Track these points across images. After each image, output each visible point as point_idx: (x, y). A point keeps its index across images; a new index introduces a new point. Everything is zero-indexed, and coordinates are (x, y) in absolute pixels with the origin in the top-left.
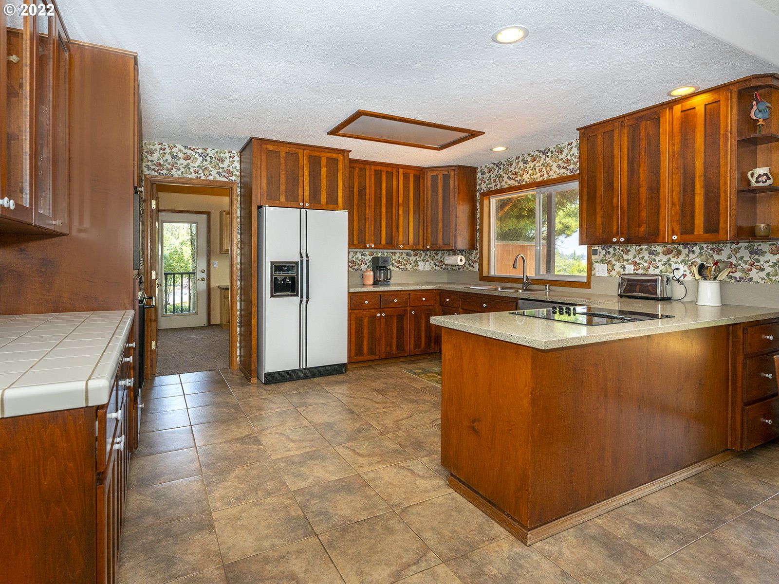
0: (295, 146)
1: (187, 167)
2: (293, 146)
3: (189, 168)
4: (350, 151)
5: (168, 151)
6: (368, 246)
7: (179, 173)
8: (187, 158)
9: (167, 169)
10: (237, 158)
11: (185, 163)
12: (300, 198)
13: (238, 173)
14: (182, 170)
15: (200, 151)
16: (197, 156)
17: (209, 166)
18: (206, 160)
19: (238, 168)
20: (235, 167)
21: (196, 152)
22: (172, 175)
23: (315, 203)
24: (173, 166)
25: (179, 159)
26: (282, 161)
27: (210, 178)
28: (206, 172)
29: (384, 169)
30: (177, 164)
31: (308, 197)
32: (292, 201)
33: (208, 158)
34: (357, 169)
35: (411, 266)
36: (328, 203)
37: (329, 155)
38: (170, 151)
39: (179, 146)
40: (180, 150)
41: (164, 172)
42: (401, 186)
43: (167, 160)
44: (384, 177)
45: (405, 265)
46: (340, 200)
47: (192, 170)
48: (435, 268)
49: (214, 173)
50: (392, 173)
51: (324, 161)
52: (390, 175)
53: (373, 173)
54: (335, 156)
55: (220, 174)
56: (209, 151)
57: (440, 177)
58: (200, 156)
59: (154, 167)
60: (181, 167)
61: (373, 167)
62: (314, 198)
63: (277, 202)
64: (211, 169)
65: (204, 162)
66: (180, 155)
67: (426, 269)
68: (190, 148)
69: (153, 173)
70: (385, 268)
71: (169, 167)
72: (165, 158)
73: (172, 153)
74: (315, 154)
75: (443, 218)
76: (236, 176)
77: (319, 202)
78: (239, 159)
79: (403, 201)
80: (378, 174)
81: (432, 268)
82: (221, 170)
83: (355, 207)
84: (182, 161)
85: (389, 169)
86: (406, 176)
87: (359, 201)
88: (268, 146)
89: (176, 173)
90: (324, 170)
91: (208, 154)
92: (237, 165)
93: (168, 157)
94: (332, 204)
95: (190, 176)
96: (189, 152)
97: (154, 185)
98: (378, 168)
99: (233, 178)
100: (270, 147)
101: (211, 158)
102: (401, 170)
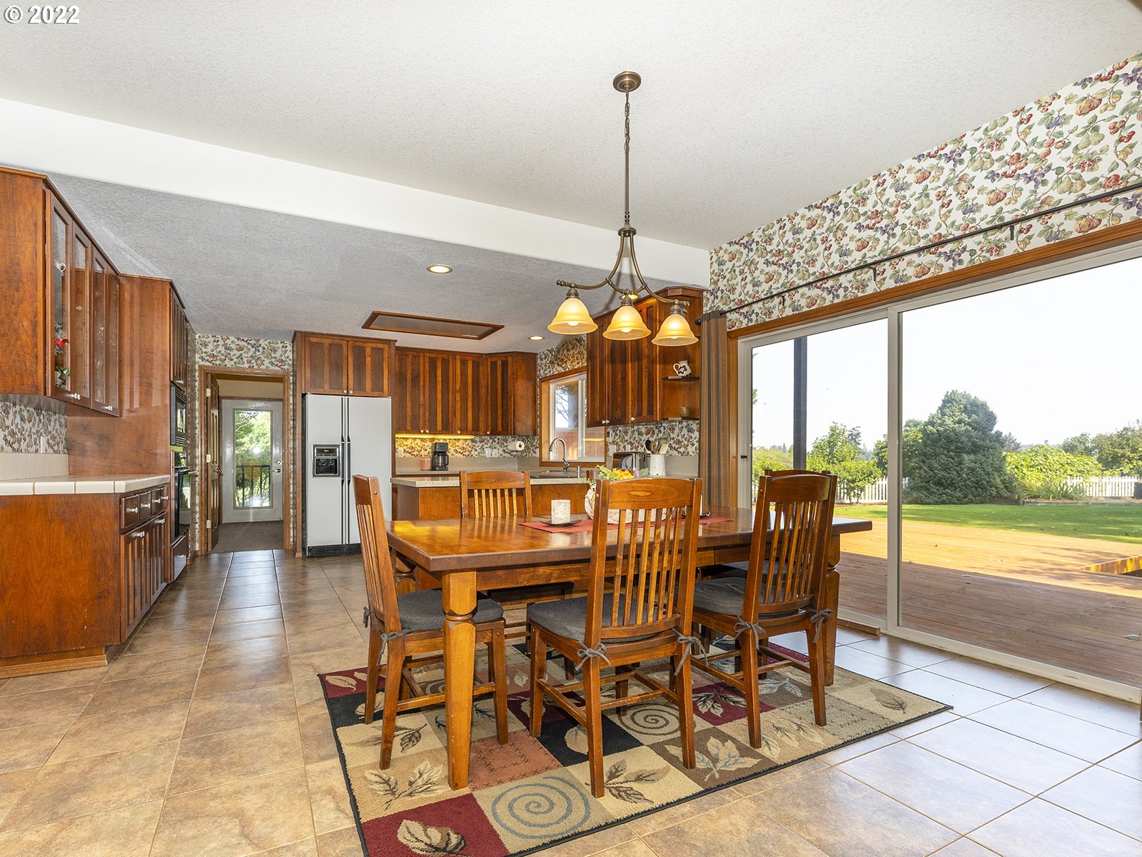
0: (340, 338)
1: (240, 357)
2: (337, 338)
3: (242, 359)
4: (396, 341)
5: (221, 342)
6: (422, 431)
7: (232, 363)
8: (240, 349)
9: (221, 360)
10: (289, 348)
11: (238, 353)
12: (345, 386)
13: (291, 362)
14: (235, 360)
15: (253, 342)
16: (249, 347)
17: (262, 356)
18: (259, 351)
19: (291, 357)
20: (288, 357)
21: (248, 343)
22: (226, 365)
23: (360, 391)
24: (226, 356)
25: (232, 350)
26: (326, 352)
27: (263, 367)
28: (259, 362)
29: (440, 356)
30: (230, 354)
31: (352, 385)
32: (337, 389)
33: (260, 349)
34: (410, 357)
35: (477, 453)
36: (373, 390)
37: (374, 345)
38: (223, 343)
39: (232, 338)
40: (233, 342)
41: (218, 362)
42: (458, 372)
43: (220, 352)
44: (439, 364)
45: (470, 452)
46: (386, 387)
47: (245, 360)
48: (504, 455)
49: (267, 362)
50: (449, 360)
51: (368, 351)
52: (445, 363)
53: (427, 360)
54: (380, 346)
55: (272, 364)
56: (261, 342)
57: (499, 363)
58: (253, 347)
59: (208, 358)
60: (234, 358)
61: (427, 355)
62: (359, 385)
63: (321, 390)
64: (263, 359)
65: (257, 352)
66: (233, 346)
67: (494, 456)
68: (243, 340)
69: (207, 364)
70: (444, 454)
71: (223, 357)
72: (218, 350)
73: (225, 345)
74: (358, 345)
75: (502, 402)
76: (289, 364)
77: (364, 390)
78: (291, 349)
79: (460, 387)
80: (433, 362)
81: (501, 455)
82: (273, 360)
83: (408, 393)
84: (235, 352)
85: (446, 357)
86: (464, 363)
87: (412, 387)
88: (311, 338)
89: (229, 364)
90: (368, 359)
91: (260, 345)
92: (290, 354)
93: (221, 348)
94: (377, 391)
95: (243, 366)
96: (242, 343)
97: (210, 375)
98: (432, 355)
99: (286, 367)
100: (314, 340)
101: (264, 349)
102: (458, 357)
